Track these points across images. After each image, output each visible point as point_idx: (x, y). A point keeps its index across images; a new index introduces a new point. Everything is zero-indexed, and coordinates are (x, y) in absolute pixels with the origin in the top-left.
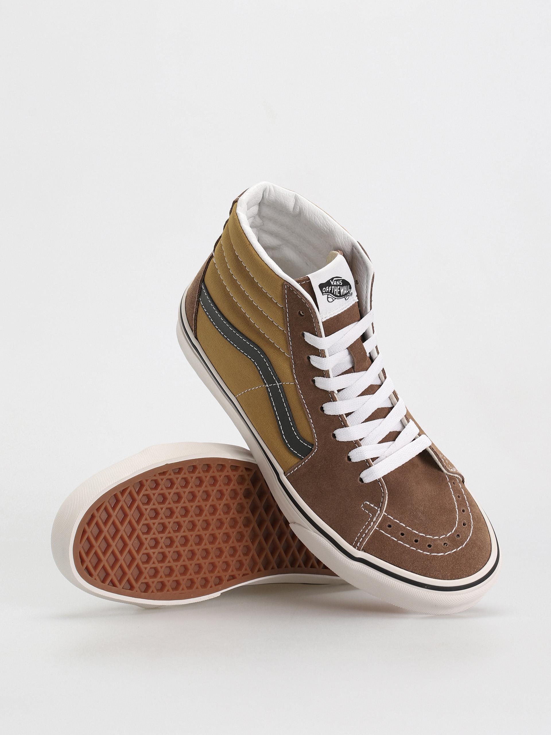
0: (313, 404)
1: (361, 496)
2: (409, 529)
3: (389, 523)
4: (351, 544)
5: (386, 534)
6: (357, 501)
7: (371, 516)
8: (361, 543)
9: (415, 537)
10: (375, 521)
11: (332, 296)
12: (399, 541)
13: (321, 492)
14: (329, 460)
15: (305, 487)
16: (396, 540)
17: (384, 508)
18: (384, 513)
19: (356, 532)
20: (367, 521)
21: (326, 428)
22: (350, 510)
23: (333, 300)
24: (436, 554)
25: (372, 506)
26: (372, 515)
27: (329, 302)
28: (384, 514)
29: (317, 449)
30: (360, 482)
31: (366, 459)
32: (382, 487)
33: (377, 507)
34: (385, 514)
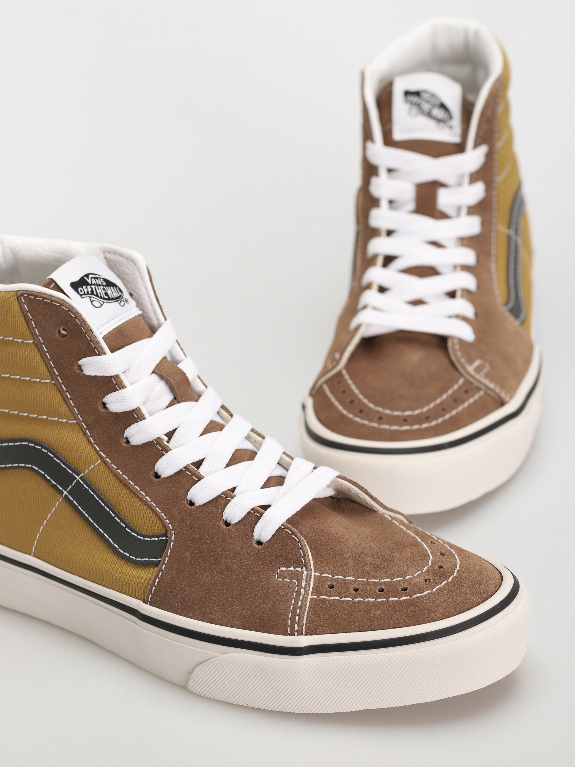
0: (140, 474)
1: (269, 564)
2: (363, 581)
3: (329, 583)
4: (285, 633)
5: (332, 598)
6: (267, 573)
7: (296, 583)
8: (300, 624)
9: (377, 586)
10: (306, 585)
11: (96, 299)
12: (355, 598)
13: (207, 590)
14: (199, 539)
15: (181, 598)
16: (350, 599)
17: (310, 562)
18: (313, 574)
19: (285, 612)
20: (294, 591)
21: (174, 497)
22: (261, 589)
23: (101, 303)
24: (419, 595)
25: (292, 569)
26: (297, 581)
27: (96, 307)
28: (315, 575)
29: (174, 534)
30: (258, 546)
31: (251, 508)
32: (293, 533)
33: (299, 568)
34: (317, 574)
